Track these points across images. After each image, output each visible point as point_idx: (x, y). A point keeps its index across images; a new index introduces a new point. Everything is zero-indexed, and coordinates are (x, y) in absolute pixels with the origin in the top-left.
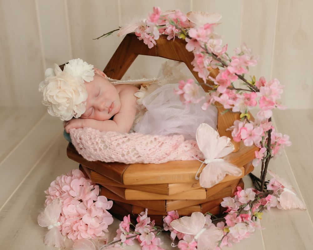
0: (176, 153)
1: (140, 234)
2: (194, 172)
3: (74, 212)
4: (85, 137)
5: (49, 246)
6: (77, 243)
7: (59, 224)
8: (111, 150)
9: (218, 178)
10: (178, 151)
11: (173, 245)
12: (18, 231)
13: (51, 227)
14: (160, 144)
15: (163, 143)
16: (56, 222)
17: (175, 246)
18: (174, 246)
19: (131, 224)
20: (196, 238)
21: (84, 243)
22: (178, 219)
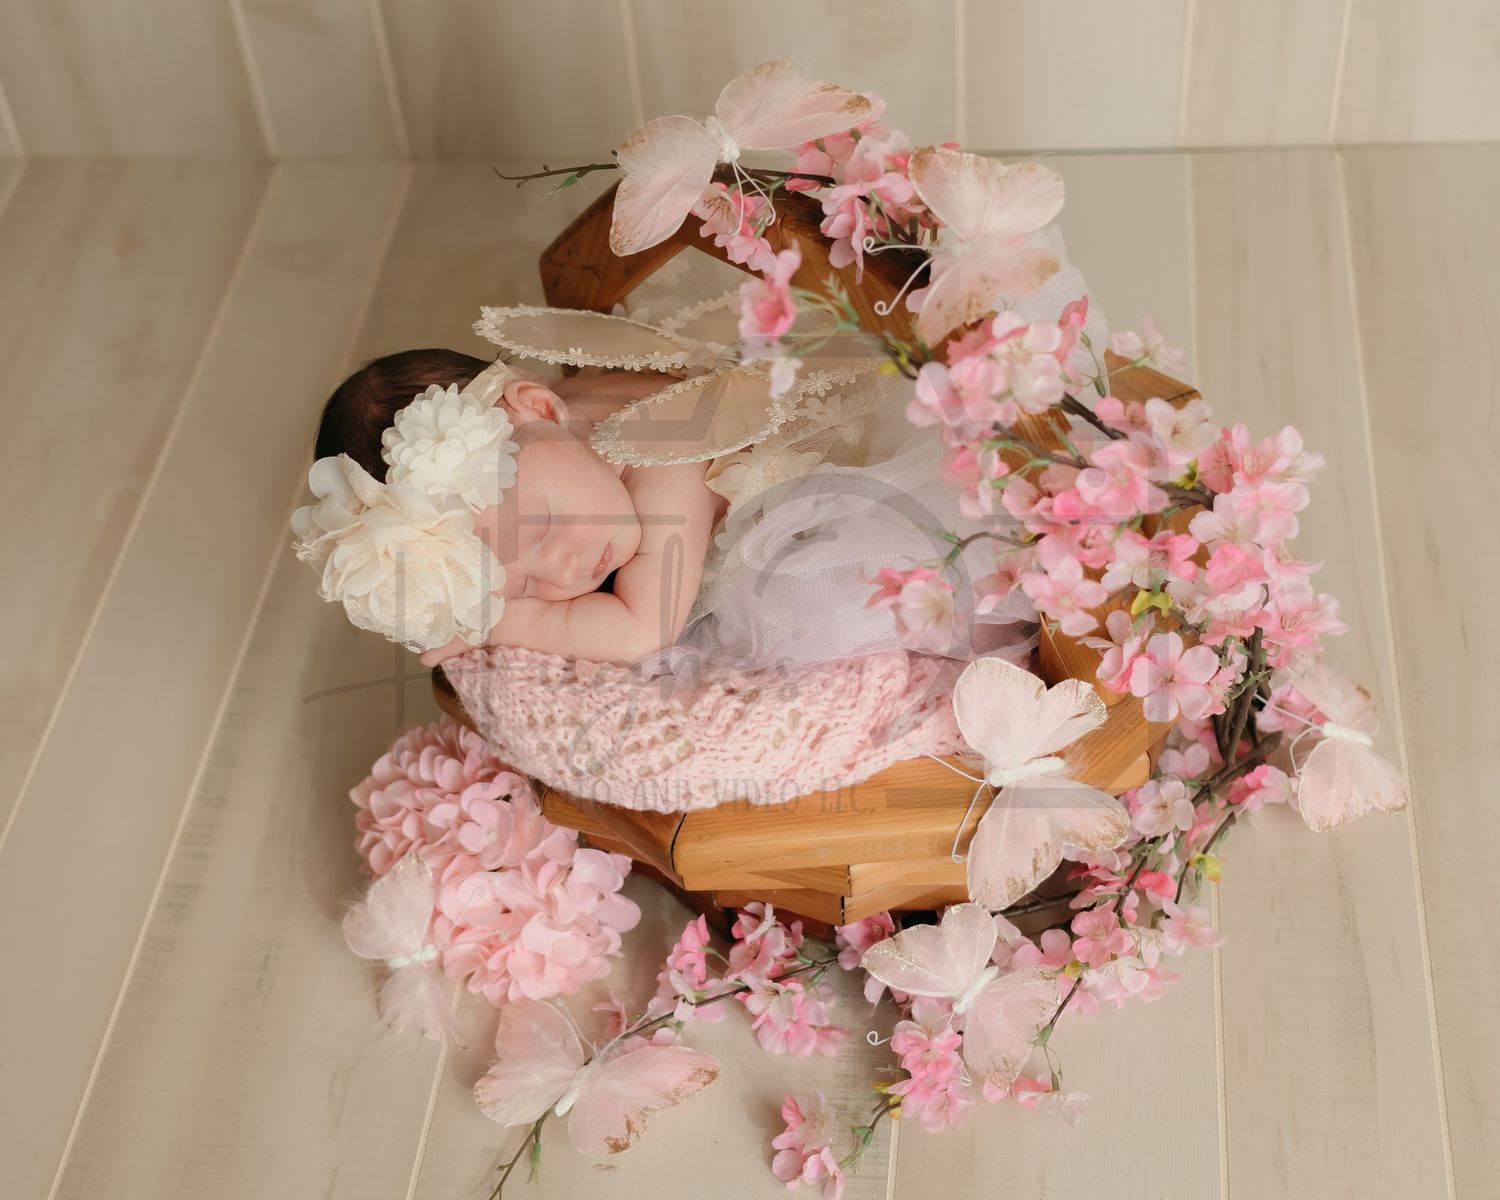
0: (882, 758)
1: (747, 990)
2: (950, 828)
3: (487, 899)
4: (510, 712)
5: (401, 1030)
6: (509, 1027)
7: (431, 953)
8: (620, 785)
9: (1036, 869)
10: (885, 751)
11: (873, 1038)
12: (267, 958)
13: (399, 962)
14: (814, 732)
15: (825, 730)
16: (419, 944)
17: (883, 1041)
18: (876, 1043)
19: (712, 951)
20: (958, 1008)
21: (535, 1027)
22: (891, 935)
